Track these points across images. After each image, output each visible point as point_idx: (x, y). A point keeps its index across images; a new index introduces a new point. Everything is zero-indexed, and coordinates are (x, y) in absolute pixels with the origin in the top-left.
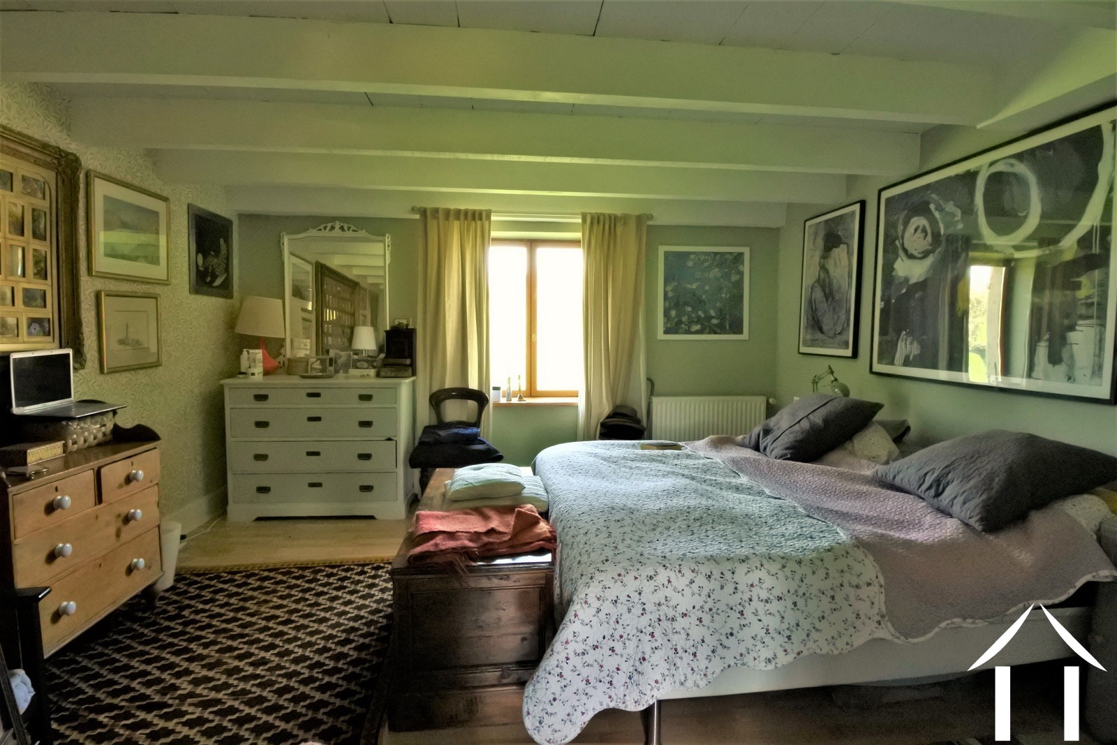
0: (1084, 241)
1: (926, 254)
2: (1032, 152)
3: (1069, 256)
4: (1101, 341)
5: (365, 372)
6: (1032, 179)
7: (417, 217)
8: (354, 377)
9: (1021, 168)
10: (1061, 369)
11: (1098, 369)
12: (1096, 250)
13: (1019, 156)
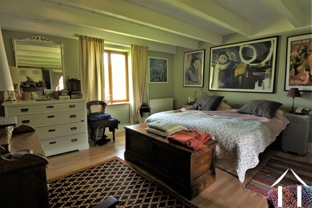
0: (267, 63)
1: (225, 63)
2: (254, 44)
3: (263, 65)
4: (270, 82)
5: (67, 97)
6: (254, 50)
7: (78, 38)
8: (62, 99)
9: (252, 47)
10: (261, 87)
11: (270, 87)
12: (269, 65)
13: (251, 44)
